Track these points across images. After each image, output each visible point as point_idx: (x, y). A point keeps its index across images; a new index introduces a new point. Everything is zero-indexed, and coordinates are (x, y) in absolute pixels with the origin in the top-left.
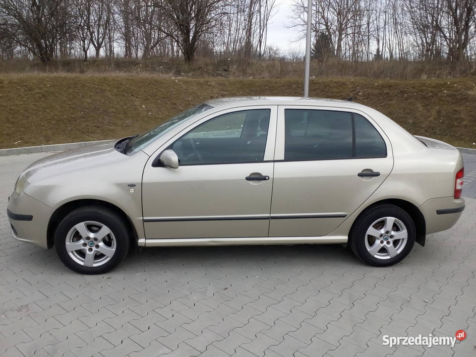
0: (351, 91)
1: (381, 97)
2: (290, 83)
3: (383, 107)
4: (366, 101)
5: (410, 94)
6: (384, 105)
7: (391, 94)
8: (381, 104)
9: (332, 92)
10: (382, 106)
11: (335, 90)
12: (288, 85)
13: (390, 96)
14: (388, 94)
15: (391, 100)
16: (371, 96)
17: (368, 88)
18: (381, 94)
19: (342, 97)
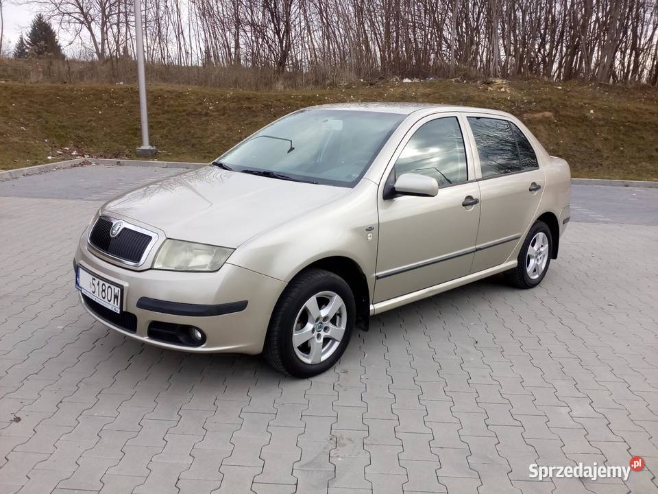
0: (197, 105)
1: (242, 113)
2: (97, 90)
3: (249, 126)
4: (222, 117)
5: (277, 109)
6: (250, 123)
7: (254, 109)
8: (245, 122)
9: (168, 106)
10: (247, 124)
11: (172, 102)
12: (94, 94)
13: (254, 111)
14: (250, 108)
15: (256, 116)
16: (228, 111)
17: (219, 100)
18: (240, 109)
19: (187, 112)
